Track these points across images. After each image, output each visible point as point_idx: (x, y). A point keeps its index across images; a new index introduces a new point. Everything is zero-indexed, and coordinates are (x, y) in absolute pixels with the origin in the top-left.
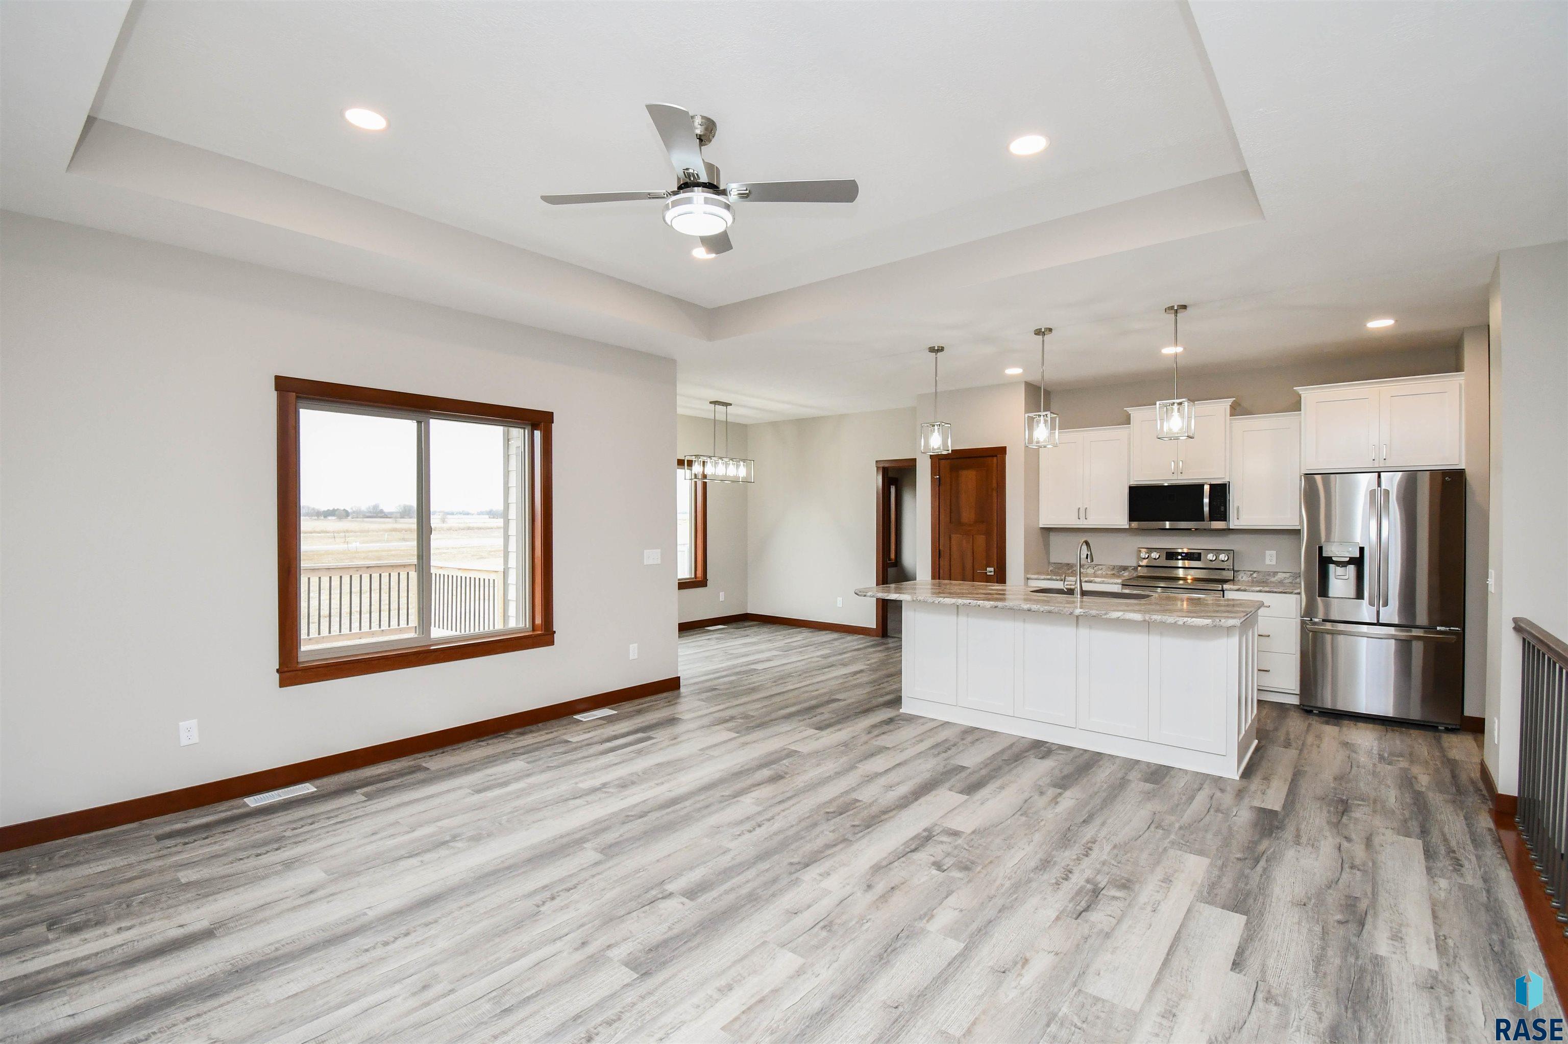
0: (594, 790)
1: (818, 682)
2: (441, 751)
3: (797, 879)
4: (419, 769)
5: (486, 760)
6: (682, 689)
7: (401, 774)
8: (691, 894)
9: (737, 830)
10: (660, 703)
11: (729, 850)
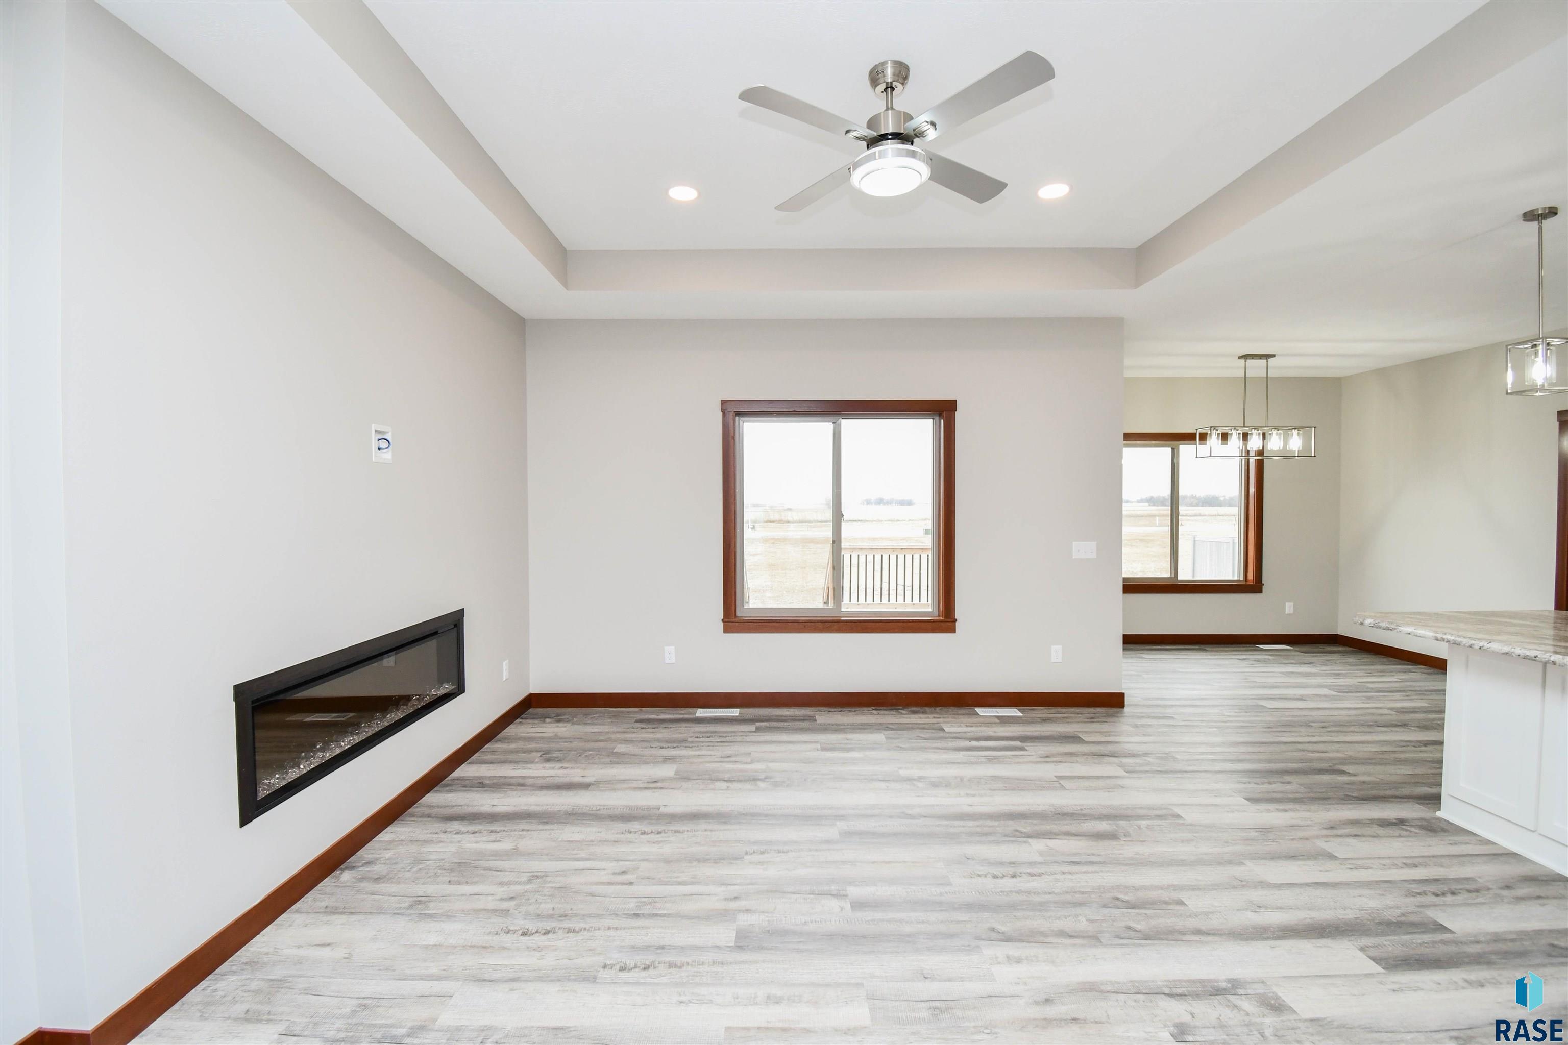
0: (909, 780)
1: (1339, 742)
2: (840, 709)
3: (978, 947)
4: (812, 719)
5: (860, 727)
6: (1126, 709)
7: (794, 719)
8: (858, 905)
9: (981, 870)
10: (1080, 717)
11: (949, 884)
